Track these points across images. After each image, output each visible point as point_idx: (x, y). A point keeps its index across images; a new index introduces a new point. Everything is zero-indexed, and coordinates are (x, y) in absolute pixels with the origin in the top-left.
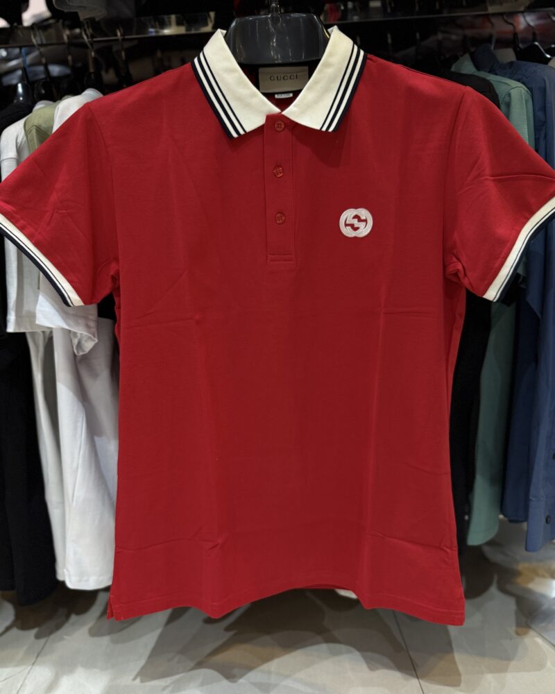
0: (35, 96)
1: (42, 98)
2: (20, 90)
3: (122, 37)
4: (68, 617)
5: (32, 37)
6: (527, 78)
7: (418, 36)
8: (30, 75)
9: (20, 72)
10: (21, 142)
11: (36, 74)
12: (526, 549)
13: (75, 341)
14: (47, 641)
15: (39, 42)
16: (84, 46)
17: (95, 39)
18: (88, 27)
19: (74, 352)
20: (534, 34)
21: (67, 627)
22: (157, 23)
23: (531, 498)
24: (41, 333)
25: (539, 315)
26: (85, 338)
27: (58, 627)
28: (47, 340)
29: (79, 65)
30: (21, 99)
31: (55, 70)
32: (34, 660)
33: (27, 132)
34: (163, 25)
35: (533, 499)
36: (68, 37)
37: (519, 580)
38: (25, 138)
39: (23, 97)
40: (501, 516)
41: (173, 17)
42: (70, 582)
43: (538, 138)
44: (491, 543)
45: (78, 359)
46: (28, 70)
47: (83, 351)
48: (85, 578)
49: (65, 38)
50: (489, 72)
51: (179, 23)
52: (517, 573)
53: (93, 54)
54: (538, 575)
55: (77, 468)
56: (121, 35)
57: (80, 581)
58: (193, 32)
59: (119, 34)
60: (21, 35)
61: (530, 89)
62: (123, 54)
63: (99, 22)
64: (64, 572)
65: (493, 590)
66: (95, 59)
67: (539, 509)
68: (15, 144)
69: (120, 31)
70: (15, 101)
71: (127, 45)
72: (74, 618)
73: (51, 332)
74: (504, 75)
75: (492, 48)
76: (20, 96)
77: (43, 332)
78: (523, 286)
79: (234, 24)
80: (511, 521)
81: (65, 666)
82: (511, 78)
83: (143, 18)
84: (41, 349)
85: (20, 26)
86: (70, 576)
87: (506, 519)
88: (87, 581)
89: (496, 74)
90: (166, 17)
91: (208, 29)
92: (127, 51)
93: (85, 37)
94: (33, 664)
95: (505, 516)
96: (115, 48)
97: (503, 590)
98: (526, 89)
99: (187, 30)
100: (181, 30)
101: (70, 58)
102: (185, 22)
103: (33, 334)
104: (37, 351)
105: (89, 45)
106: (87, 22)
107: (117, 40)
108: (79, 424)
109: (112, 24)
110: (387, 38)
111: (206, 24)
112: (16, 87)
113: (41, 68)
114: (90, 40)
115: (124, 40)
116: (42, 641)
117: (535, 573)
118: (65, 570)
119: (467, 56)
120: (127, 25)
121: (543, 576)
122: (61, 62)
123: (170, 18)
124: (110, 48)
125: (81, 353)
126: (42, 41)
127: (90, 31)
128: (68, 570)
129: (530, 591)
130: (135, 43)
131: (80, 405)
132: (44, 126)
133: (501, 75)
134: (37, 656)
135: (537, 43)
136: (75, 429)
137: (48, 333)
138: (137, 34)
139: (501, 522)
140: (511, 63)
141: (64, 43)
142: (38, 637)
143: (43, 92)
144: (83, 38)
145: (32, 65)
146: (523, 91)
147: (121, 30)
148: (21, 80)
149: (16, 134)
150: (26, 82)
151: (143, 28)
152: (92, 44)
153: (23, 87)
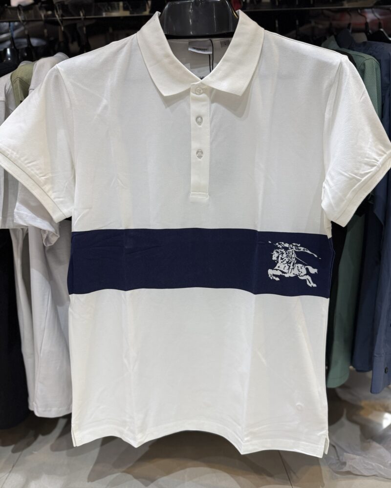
0: (20, 57)
1: (25, 59)
2: (9, 52)
3: (84, 17)
4: (36, 437)
5: (18, 14)
6: (377, 53)
7: (297, 22)
8: (16, 45)
9: (9, 43)
10: (9, 89)
11: (20, 44)
12: (371, 392)
13: (45, 236)
14: (20, 455)
15: (23, 19)
16: (56, 23)
17: (64, 18)
18: (59, 9)
19: (43, 244)
20: (380, 23)
21: (35, 445)
22: (110, 8)
23: (375, 355)
24: (21, 230)
25: (383, 223)
26: (51, 234)
27: (29, 444)
28: (25, 235)
29: (52, 39)
30: (9, 59)
31: (35, 42)
32: (11, 469)
33: (13, 83)
34: (114, 9)
35: (377, 356)
36: (45, 16)
37: (362, 413)
38: (11, 87)
39: (11, 58)
40: (351, 367)
41: (121, 4)
42: (38, 412)
43: (384, 96)
44: (343, 387)
45: (47, 249)
46: (15, 41)
47: (50, 243)
48: (49, 409)
49: (43, 16)
50: (349, 49)
51: (125, 9)
52: (360, 408)
53: (62, 28)
54: (376, 410)
55: (45, 328)
56: (83, 16)
57: (45, 411)
58: (135, 15)
59: (82, 14)
60: (10, 13)
61: (379, 61)
62: (85, 29)
63: (67, 5)
64: (33, 405)
65: (344, 420)
66: (64, 33)
67: (380, 362)
68: (4, 91)
69: (82, 12)
70: (5, 61)
71: (88, 23)
72: (40, 437)
73: (28, 230)
74: (360, 51)
75: (350, 31)
76: (8, 57)
77: (22, 229)
78: (370, 202)
79: (167, 7)
80: (358, 371)
81: (34, 474)
82: (364, 53)
83: (99, 4)
84: (21, 241)
85: (9, 7)
86: (37, 407)
87: (354, 369)
88: (50, 411)
89: (354, 50)
90: (116, 3)
91: (147, 13)
92: (87, 27)
93: (57, 16)
94: (10, 472)
95: (354, 367)
96: (78, 26)
97: (351, 420)
98: (376, 60)
99: (131, 13)
100: (127, 14)
101: (46, 31)
102: (130, 7)
103: (15, 230)
104: (18, 243)
105: (60, 22)
106: (59, 5)
107: (80, 19)
108: (46, 297)
109: (77, 7)
110: (275, 23)
111: (145, 10)
112: (5, 50)
113: (25, 40)
114: (60, 18)
115: (85, 19)
116: (17, 455)
117: (374, 408)
118: (34, 403)
119: (333, 37)
120: (87, 8)
121: (379, 410)
122: (39, 36)
123: (118, 4)
124: (75, 25)
125: (49, 245)
126: (25, 18)
127: (60, 12)
128: (36, 403)
129: (369, 421)
130: (94, 21)
131: (47, 283)
132: (25, 78)
133: (356, 51)
134: (13, 466)
135: (382, 30)
136: (43, 300)
137: (25, 230)
138: (95, 15)
139: (351, 371)
140: (364, 43)
141: (41, 20)
142: (14, 451)
143: (26, 54)
144: (56, 17)
145: (17, 38)
146: (374, 62)
147: (84, 12)
148: (10, 47)
149: (5, 84)
150: (13, 47)
151: (99, 11)
152: (62, 22)
153: (11, 51)
